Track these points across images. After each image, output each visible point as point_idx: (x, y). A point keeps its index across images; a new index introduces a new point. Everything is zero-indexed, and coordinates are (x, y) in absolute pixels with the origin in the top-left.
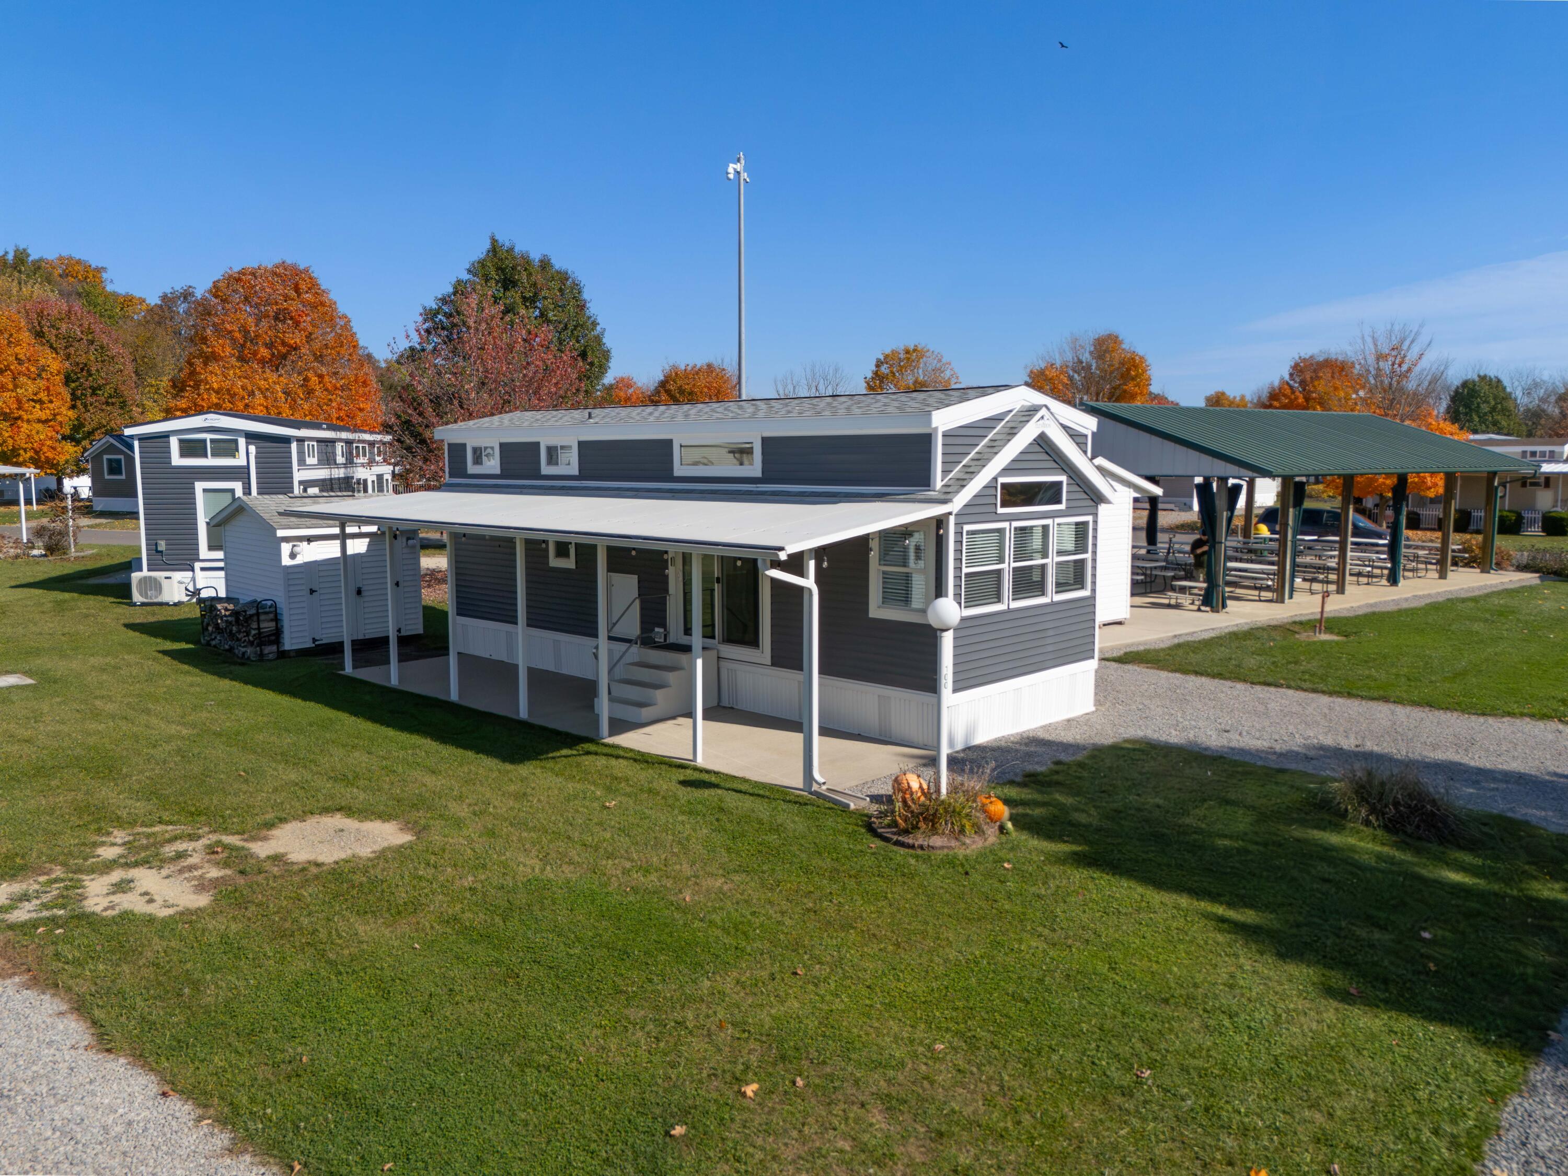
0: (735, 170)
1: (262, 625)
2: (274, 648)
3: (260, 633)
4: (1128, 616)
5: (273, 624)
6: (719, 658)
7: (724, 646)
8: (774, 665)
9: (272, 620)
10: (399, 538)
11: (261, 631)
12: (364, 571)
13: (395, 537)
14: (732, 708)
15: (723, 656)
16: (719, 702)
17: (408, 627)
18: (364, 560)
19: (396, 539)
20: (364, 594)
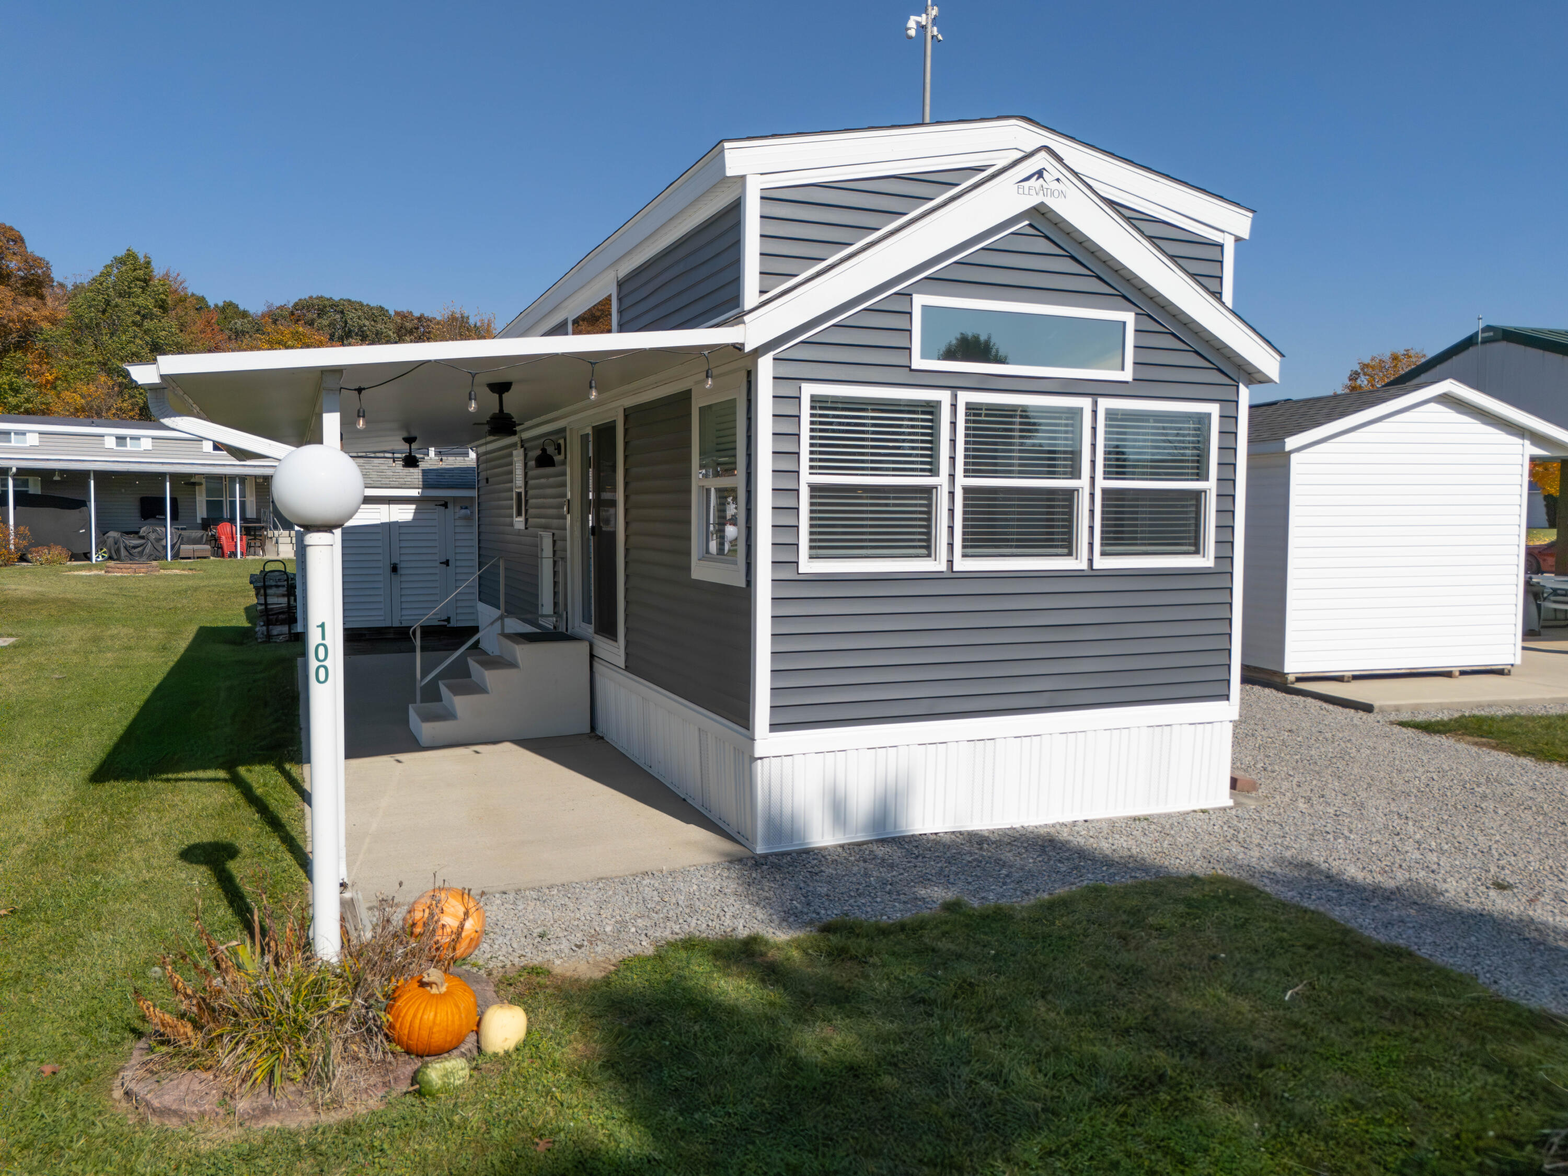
0: (918, 23)
1: (270, 600)
2: (285, 629)
3: (266, 610)
4: (1518, 661)
5: (284, 600)
6: (592, 656)
7: (596, 636)
8: (627, 668)
9: (283, 596)
10: (450, 506)
11: (269, 607)
12: (403, 544)
13: (445, 505)
14: (602, 738)
15: (595, 653)
16: (593, 728)
17: (459, 618)
18: (403, 530)
19: (446, 507)
20: (401, 571)
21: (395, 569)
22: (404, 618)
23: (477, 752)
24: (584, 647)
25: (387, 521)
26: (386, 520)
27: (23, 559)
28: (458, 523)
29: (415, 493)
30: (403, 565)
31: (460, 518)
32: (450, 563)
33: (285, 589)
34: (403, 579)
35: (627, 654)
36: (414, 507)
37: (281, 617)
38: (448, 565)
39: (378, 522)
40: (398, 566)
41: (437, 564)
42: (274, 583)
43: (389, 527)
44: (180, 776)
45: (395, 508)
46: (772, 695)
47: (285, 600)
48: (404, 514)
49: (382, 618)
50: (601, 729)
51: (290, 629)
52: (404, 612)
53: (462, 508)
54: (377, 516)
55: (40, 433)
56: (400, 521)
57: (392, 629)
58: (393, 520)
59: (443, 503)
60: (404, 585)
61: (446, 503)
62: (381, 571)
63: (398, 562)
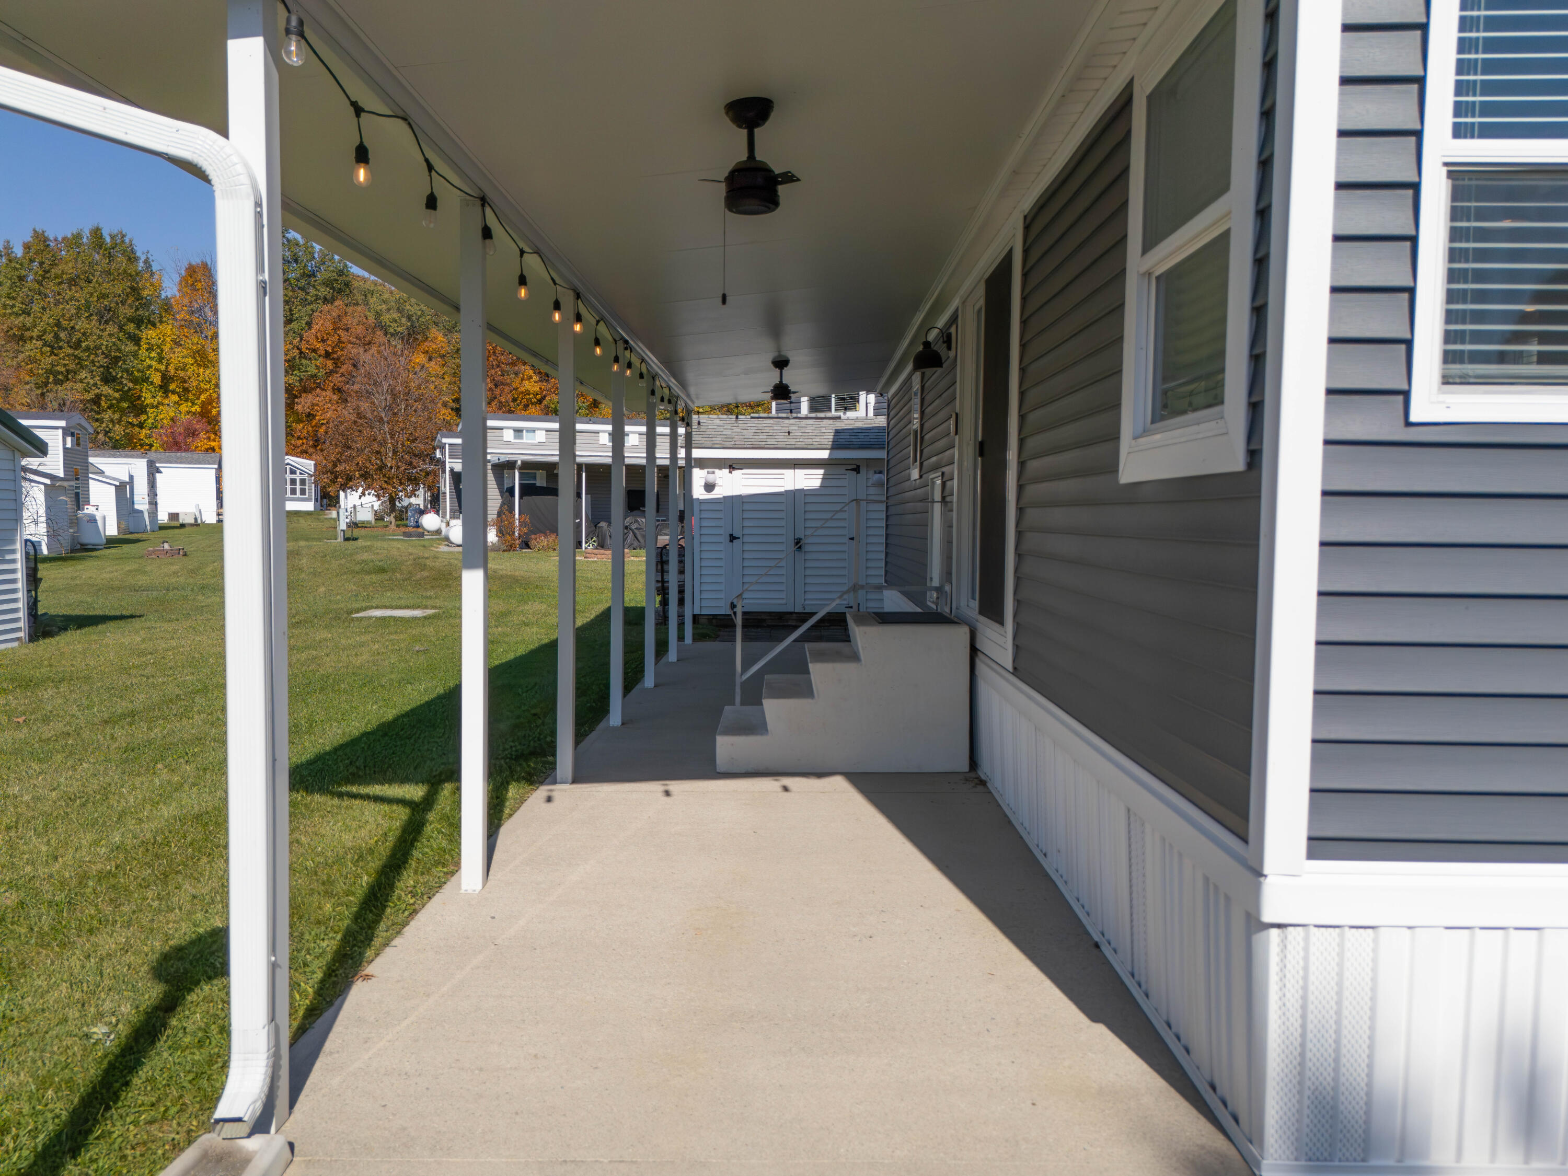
6: (974, 651)
7: (982, 619)
8: (1016, 671)
10: (863, 470)
12: (809, 516)
13: (857, 470)
14: (983, 783)
15: (978, 646)
16: (974, 763)
18: (809, 500)
19: (858, 472)
20: (807, 548)
21: (798, 544)
22: (807, 602)
23: (786, 789)
24: (961, 634)
25: (792, 488)
26: (790, 487)
27: (526, 545)
28: (871, 491)
29: (824, 454)
30: (808, 540)
31: (874, 485)
34: (808, 556)
35: (1017, 648)
36: (821, 471)
39: (782, 490)
40: (803, 541)
41: (845, 540)
43: (794, 496)
44: (354, 789)
45: (800, 473)
46: (1316, 759)
48: (811, 480)
49: (784, 602)
50: (985, 770)
52: (808, 596)
53: (875, 473)
54: (781, 482)
55: (547, 431)
56: (805, 488)
57: (795, 615)
58: (798, 487)
59: (855, 466)
60: (808, 564)
61: (858, 467)
62: (783, 547)
63: (802, 537)
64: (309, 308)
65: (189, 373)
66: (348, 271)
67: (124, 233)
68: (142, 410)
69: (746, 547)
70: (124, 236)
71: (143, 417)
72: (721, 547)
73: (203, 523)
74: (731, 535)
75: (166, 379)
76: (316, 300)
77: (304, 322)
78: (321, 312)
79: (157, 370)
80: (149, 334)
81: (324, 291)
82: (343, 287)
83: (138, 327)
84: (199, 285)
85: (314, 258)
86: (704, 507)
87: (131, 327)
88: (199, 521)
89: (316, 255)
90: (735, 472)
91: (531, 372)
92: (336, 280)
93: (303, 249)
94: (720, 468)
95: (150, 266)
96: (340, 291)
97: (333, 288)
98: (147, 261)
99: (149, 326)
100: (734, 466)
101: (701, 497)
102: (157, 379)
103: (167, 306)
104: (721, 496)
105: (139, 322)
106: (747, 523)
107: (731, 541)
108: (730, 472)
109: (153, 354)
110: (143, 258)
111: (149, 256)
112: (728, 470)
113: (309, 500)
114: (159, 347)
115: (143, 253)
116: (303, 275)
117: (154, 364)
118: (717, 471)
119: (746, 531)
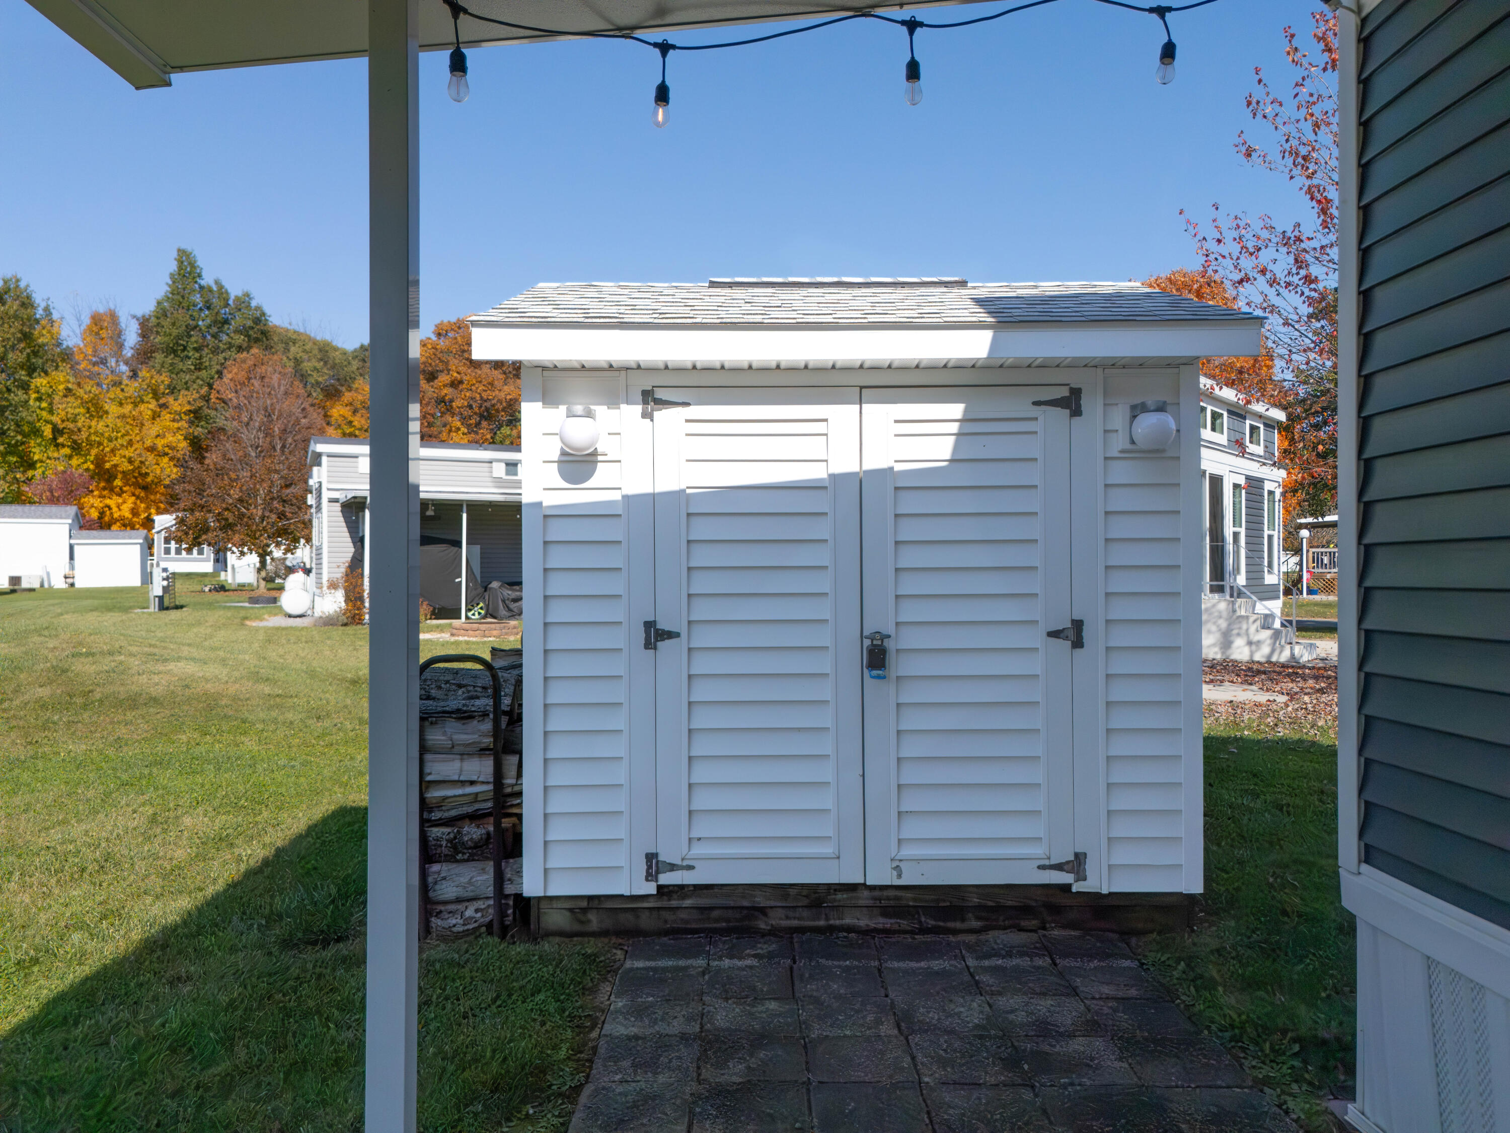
1: (438, 768)
3: (426, 804)
5: (485, 769)
9: (483, 751)
10: (1091, 404)
11: (435, 794)
12: (909, 558)
13: (1073, 403)
17: (1121, 856)
18: (911, 504)
19: (1076, 412)
20: (899, 666)
21: (876, 653)
22: (907, 851)
25: (852, 467)
26: (845, 463)
28: (1122, 472)
29: (968, 349)
30: (908, 639)
31: (1127, 454)
32: (1087, 634)
33: (487, 726)
34: (909, 695)
36: (956, 410)
37: (472, 832)
38: (1078, 643)
39: (817, 473)
40: (890, 644)
41: (1036, 638)
42: (454, 703)
43: (861, 493)
45: (881, 415)
47: (482, 769)
48: (918, 438)
49: (828, 850)
51: (500, 879)
52: (911, 829)
53: (1135, 411)
54: (813, 448)
56: (898, 467)
57: (866, 893)
58: (872, 463)
59: (1064, 392)
60: (911, 721)
61: (1076, 393)
62: (824, 664)
63: (890, 629)
64: (221, 357)
65: (80, 424)
66: (267, 320)
67: (18, 277)
68: (32, 465)
69: (701, 665)
70: (18, 281)
71: (30, 473)
72: (617, 666)
73: (50, 587)
74: (649, 625)
75: (57, 431)
76: (229, 348)
77: (214, 371)
78: (235, 360)
79: (47, 422)
80: (40, 381)
81: (240, 339)
82: (259, 336)
83: (30, 375)
84: (103, 334)
85: (229, 305)
86: (557, 532)
87: (22, 374)
88: (46, 585)
89: (231, 302)
90: (663, 415)
91: (459, 424)
92: (253, 328)
93: (216, 295)
94: (613, 401)
95: (51, 314)
96: (257, 340)
97: (249, 336)
98: (47, 310)
99: (42, 374)
100: (660, 394)
101: (551, 500)
102: (47, 431)
103: (67, 356)
104: (616, 496)
105: (31, 371)
106: (701, 584)
107: (649, 645)
108: (646, 415)
109: (44, 405)
110: (43, 305)
111: (49, 303)
112: (638, 409)
113: (207, 560)
114: (49, 396)
115: (43, 300)
116: (215, 322)
117: (44, 414)
118: (601, 410)
119: (702, 611)
